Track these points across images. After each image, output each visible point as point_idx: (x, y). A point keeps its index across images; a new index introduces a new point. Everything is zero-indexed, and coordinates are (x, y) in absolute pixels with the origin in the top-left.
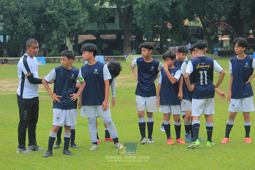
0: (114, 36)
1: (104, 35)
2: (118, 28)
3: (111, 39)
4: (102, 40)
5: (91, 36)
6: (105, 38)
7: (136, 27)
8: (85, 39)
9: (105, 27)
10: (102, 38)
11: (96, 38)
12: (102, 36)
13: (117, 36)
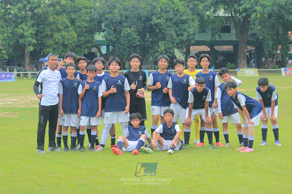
0: (230, 48)
1: (220, 47)
2: (234, 38)
3: (228, 50)
4: (218, 51)
5: (205, 47)
6: (221, 50)
7: (255, 37)
8: (199, 50)
9: (220, 37)
10: (217, 50)
11: (211, 50)
12: (216, 48)
13: (234, 48)
